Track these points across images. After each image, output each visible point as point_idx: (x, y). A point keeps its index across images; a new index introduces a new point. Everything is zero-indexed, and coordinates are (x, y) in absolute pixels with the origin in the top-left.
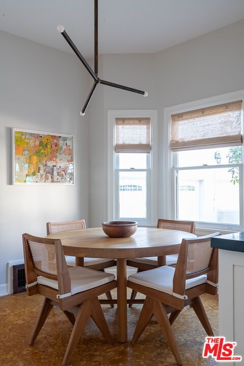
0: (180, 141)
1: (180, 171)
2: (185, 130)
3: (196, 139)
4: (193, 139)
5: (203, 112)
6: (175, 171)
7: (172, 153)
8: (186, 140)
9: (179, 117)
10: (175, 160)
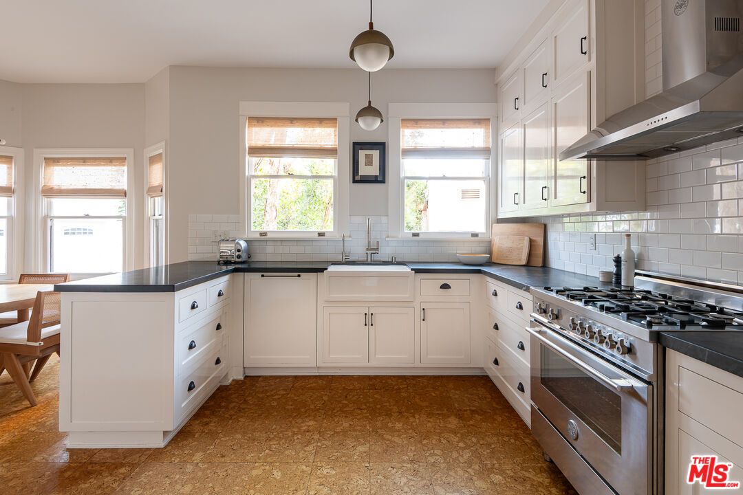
0: (56, 187)
1: (55, 220)
2: (61, 176)
3: (75, 187)
4: (72, 187)
5: (84, 161)
6: (49, 220)
7: (45, 200)
8: (63, 188)
9: (54, 162)
10: (49, 206)
